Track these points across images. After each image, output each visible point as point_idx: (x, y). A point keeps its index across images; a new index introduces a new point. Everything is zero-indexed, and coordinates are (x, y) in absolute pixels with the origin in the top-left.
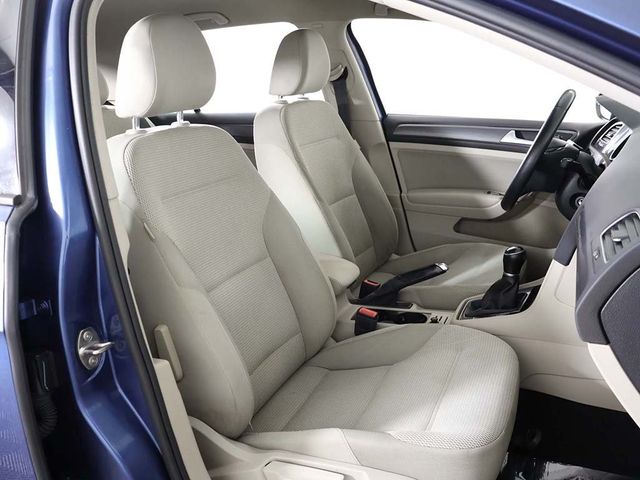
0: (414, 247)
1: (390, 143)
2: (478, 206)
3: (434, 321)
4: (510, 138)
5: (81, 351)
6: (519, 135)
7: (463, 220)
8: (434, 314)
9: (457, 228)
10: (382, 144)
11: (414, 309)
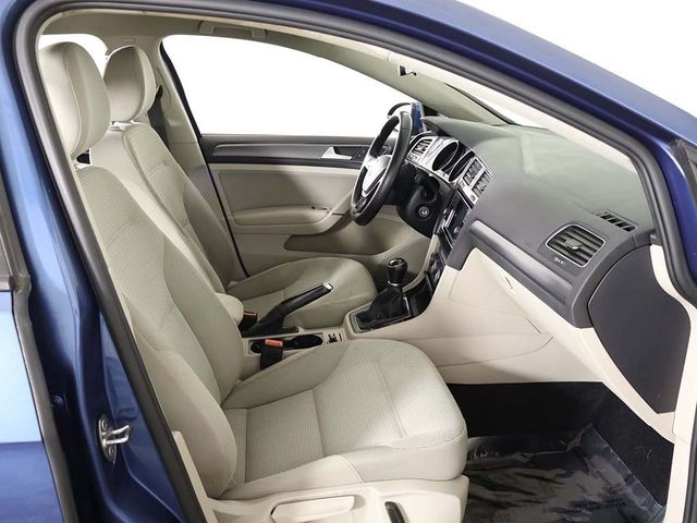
0: (246, 273)
1: (210, 165)
2: (306, 221)
3: (333, 340)
4: (330, 154)
5: (104, 443)
6: (337, 151)
7: (293, 236)
8: (326, 334)
9: (287, 246)
10: (203, 166)
11: (302, 332)
